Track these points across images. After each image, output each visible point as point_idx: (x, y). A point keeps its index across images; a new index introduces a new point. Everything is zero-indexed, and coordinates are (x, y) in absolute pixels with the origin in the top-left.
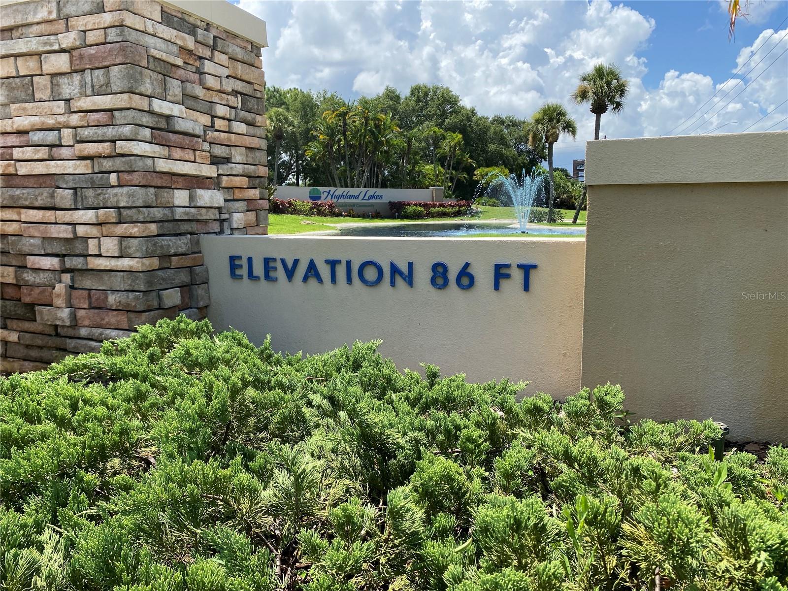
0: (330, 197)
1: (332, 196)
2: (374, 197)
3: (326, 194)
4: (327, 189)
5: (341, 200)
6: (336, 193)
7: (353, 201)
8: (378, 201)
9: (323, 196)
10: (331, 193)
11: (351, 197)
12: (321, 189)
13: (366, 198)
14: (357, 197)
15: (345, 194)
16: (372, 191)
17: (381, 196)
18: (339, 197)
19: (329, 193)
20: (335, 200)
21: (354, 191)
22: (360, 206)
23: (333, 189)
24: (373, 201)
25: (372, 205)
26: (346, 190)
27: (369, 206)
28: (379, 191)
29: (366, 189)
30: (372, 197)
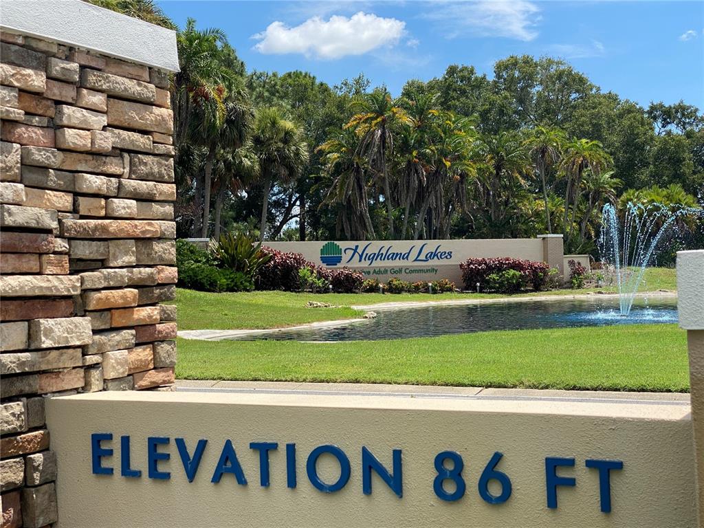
0: (357, 257)
1: (361, 256)
2: (436, 255)
3: (350, 253)
4: (352, 244)
5: (378, 264)
6: (369, 251)
7: (398, 263)
8: (444, 262)
9: (345, 257)
10: (360, 251)
11: (395, 256)
12: (342, 244)
13: (422, 257)
14: (405, 257)
15: (384, 251)
16: (431, 245)
17: (450, 254)
18: (373, 258)
19: (355, 251)
20: (365, 264)
21: (400, 246)
22: (412, 272)
23: (362, 244)
24: (434, 262)
25: (434, 270)
26: (386, 244)
27: (427, 271)
28: (446, 245)
29: (421, 242)
30: (433, 255)
